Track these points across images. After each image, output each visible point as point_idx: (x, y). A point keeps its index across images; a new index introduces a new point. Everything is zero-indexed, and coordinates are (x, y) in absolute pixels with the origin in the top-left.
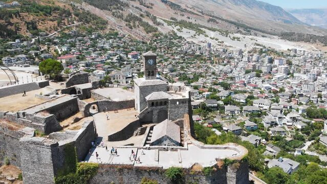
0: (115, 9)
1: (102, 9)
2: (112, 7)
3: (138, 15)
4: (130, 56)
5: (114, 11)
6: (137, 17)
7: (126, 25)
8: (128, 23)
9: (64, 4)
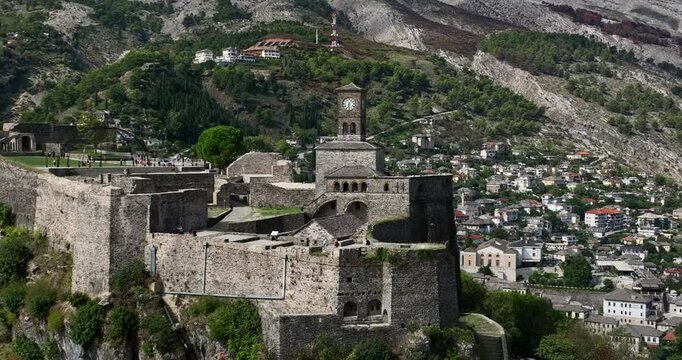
0: (579, 71)
1: (535, 74)
2: (573, 66)
3: (663, 92)
4: (591, 219)
5: (575, 77)
6: (659, 96)
7: (612, 123)
8: (617, 116)
9: (414, 58)
